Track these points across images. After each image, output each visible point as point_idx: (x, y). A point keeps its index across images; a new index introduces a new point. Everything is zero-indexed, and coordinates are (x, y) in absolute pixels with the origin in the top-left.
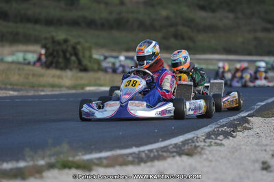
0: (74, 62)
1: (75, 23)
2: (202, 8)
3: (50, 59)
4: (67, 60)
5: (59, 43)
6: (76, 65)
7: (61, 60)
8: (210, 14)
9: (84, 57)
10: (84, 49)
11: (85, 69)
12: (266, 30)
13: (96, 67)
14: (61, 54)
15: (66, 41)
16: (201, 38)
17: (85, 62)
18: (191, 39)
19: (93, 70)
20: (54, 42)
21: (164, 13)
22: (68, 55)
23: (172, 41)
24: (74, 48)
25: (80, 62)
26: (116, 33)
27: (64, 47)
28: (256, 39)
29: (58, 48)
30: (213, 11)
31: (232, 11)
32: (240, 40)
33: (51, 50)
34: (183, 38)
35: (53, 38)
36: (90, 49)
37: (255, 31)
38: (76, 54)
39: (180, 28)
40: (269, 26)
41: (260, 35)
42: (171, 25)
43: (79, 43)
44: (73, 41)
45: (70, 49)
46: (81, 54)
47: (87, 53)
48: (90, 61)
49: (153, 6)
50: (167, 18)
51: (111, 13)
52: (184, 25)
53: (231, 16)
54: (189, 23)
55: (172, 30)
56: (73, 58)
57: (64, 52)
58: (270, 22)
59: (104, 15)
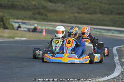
0: (2, 25)
2: (50, 1)
6: (2, 26)
8: (53, 5)
10: (6, 19)
11: (6, 28)
13: (11, 27)
16: (50, 15)
17: (7, 25)
18: (46, 15)
19: (10, 29)
21: (34, 3)
23: (37, 16)
24: (2, 18)
25: (4, 25)
26: (11, 11)
28: (74, 16)
30: (55, 3)
31: (64, 3)
32: (67, 17)
34: (42, 15)
36: (9, 19)
37: (74, 13)
38: (3, 21)
39: (41, 10)
40: (80, 11)
41: (76, 15)
42: (36, 9)
43: (4, 16)
46: (5, 21)
47: (8, 21)
48: (9, 25)
50: (35, 5)
51: (9, 2)
52: (42, 9)
53: (63, 5)
54: (45, 8)
55: (37, 11)
56: (1, 23)
58: (80, 9)
59: (6, 2)
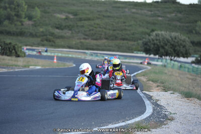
2: (57, 28)
3: (3, 51)
4: (11, 52)
5: (7, 44)
6: (15, 54)
7: (8, 52)
8: (61, 31)
10: (18, 47)
11: (18, 56)
12: (84, 39)
13: (23, 55)
14: (8, 49)
15: (10, 43)
16: (58, 41)
17: (19, 53)
18: (53, 41)
19: (22, 57)
21: (41, 30)
22: (11, 50)
23: (45, 42)
24: (14, 47)
25: (16, 53)
26: (20, 38)
27: (9, 46)
28: (81, 42)
29: (7, 46)
30: (62, 29)
31: (70, 30)
32: (74, 42)
33: (3, 47)
34: (50, 41)
35: (4, 42)
36: (21, 47)
37: (80, 39)
38: (15, 50)
39: (48, 36)
40: (86, 37)
41: (82, 41)
42: (44, 35)
43: (16, 44)
44: (13, 43)
45: (12, 47)
46: (17, 50)
47: (20, 49)
48: (21, 53)
49: (35, 26)
50: (42, 32)
51: (17, 29)
52: (49, 35)
53: (70, 32)
54: (52, 34)
55: (45, 37)
56: (13, 51)
58: (87, 35)
59: (15, 29)
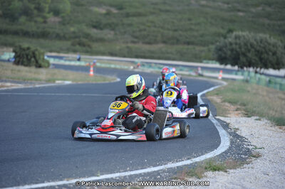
0: (33, 62)
1: (16, 33)
2: (95, 27)
3: (18, 59)
4: (29, 60)
5: (24, 50)
6: (35, 63)
7: (25, 60)
8: (100, 31)
9: (40, 58)
10: (40, 54)
11: (40, 66)
12: (133, 42)
13: (46, 65)
14: (25, 56)
15: (28, 48)
16: (95, 46)
17: (40, 62)
18: (89, 46)
19: (45, 67)
20: (21, 48)
21: (72, 29)
22: (29, 57)
23: (78, 47)
24: (34, 53)
25: (37, 62)
26: (42, 41)
27: (27, 52)
28: (128, 47)
29: (23, 52)
30: (101, 29)
31: (113, 29)
32: (118, 47)
33: (18, 54)
34: (84, 45)
35: (20, 46)
36: (43, 54)
37: (127, 43)
38: (35, 57)
39: (82, 39)
40: (135, 40)
41: (130, 45)
42: (76, 37)
44: (33, 49)
45: (31, 53)
46: (37, 57)
47: (42, 57)
48: (43, 62)
49: (64, 24)
50: (74, 32)
51: (38, 28)
52: (84, 37)
53: (112, 32)
54: (87, 36)
55: (77, 40)
56: (33, 59)
57: (27, 55)
58: (136, 37)
59: (34, 29)
